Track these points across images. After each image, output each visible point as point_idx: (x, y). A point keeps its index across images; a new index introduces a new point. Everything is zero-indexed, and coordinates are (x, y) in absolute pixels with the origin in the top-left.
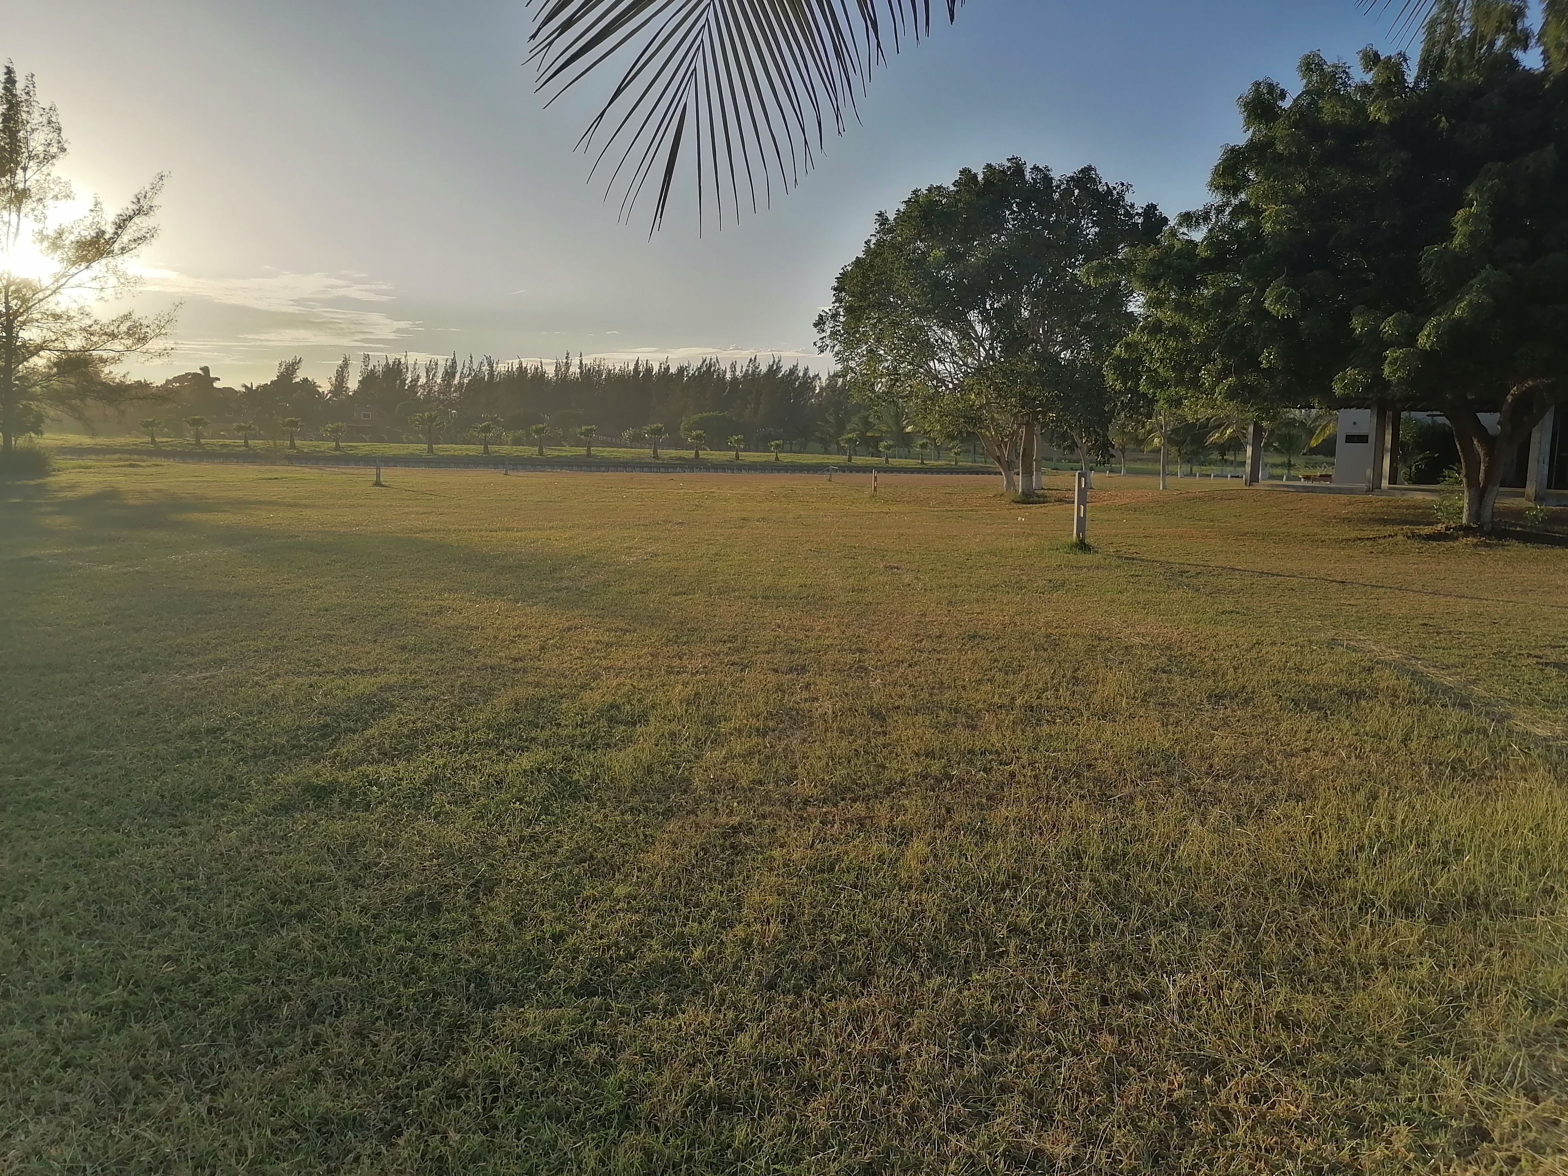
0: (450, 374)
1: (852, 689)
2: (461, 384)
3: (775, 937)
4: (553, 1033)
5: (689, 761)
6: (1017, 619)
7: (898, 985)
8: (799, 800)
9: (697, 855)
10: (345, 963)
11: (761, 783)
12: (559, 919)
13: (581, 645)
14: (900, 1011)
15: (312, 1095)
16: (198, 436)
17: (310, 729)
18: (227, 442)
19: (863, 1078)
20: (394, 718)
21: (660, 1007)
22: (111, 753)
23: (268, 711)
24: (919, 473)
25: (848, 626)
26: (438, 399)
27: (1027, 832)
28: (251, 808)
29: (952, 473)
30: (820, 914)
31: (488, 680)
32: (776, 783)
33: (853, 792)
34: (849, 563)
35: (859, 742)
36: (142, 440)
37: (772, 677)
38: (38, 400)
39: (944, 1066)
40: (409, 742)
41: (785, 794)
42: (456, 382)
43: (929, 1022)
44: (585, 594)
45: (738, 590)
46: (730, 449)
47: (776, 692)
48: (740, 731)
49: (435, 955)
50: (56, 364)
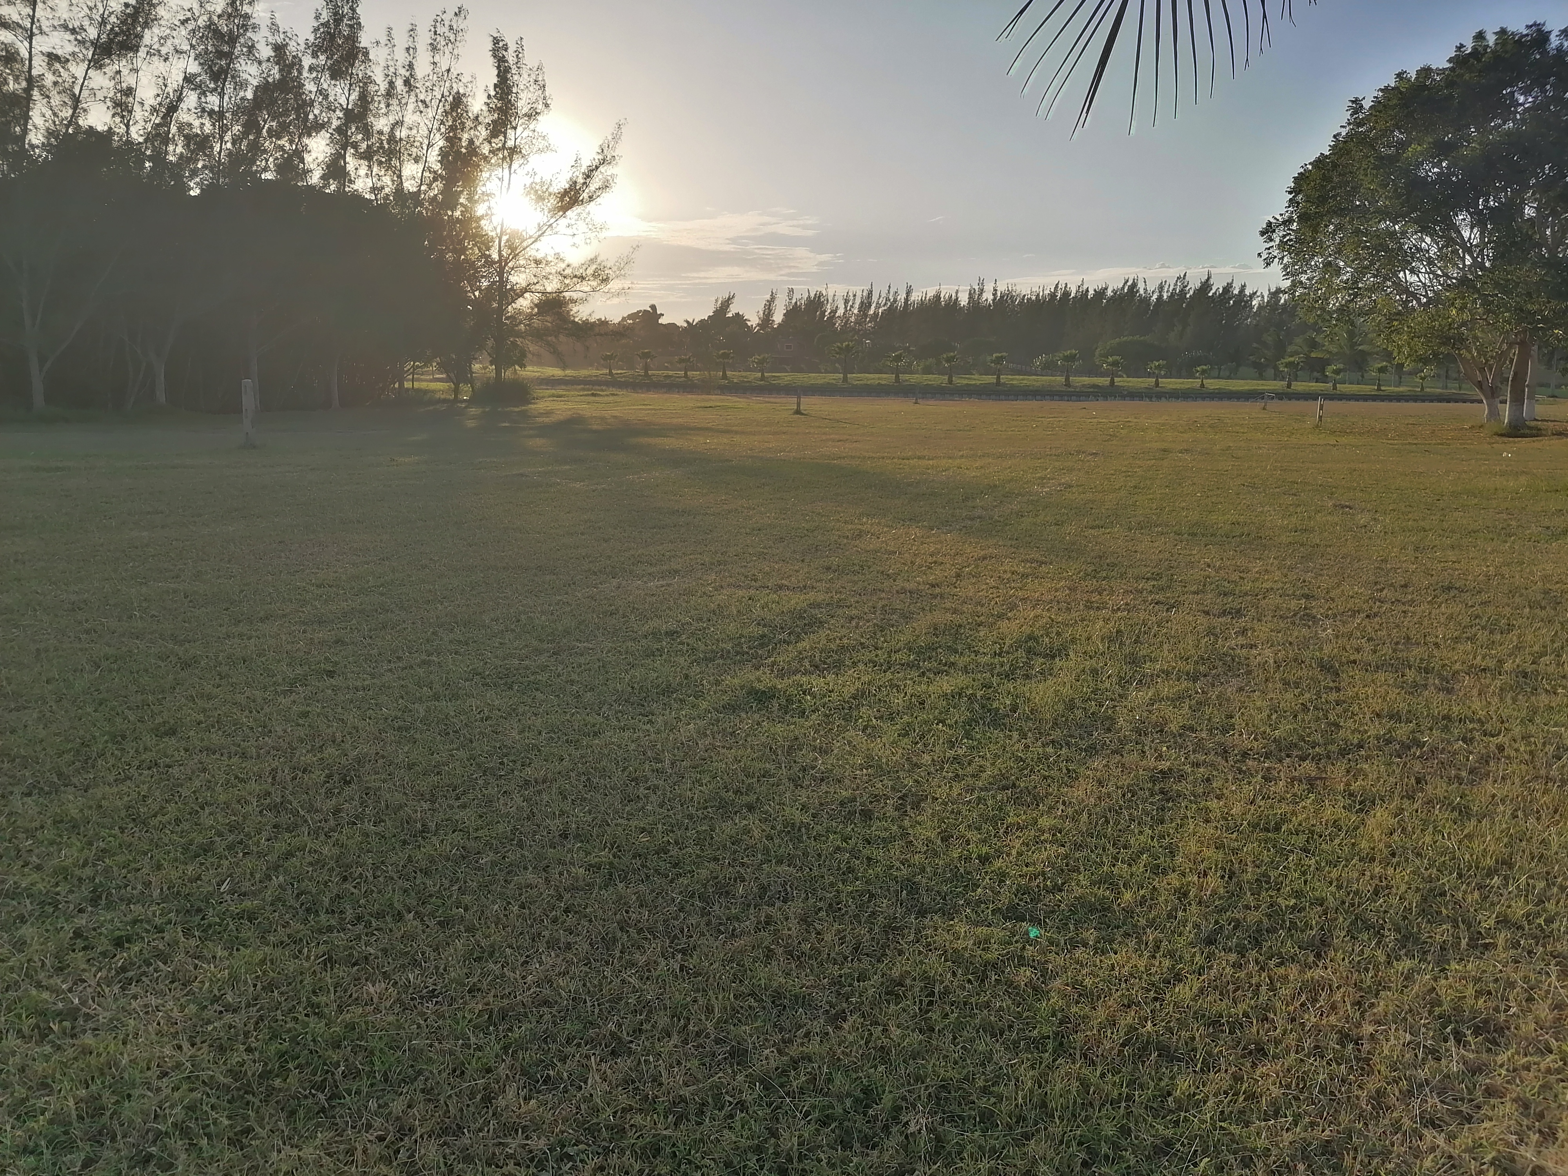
0: (865, 305)
1: (1297, 638)
2: (876, 314)
3: (1214, 892)
4: (983, 949)
5: (1112, 700)
6: (1505, 570)
7: (1359, 962)
8: (1236, 752)
9: (1124, 795)
10: (789, 854)
11: (1192, 729)
12: (984, 841)
13: (996, 574)
14: (1361, 989)
15: (767, 969)
16: (646, 368)
17: (751, 638)
18: (671, 373)
19: (1318, 1051)
20: (823, 634)
21: (1091, 943)
22: (591, 646)
23: (715, 619)
24: (1374, 400)
25: (1291, 568)
26: (854, 329)
27: (1520, 814)
28: (704, 705)
29: (1415, 401)
30: (1265, 875)
31: (907, 604)
32: (1210, 731)
33: (1301, 749)
34: (1290, 499)
35: (1307, 695)
36: (601, 372)
37: (1202, 619)
38: (523, 337)
39: (1416, 1056)
40: (836, 657)
41: (1221, 744)
42: (871, 312)
43: (1397, 1006)
44: (998, 524)
45: (1160, 525)
46: (1149, 375)
47: (1207, 635)
48: (1167, 673)
49: (869, 859)
50: (536, 305)
